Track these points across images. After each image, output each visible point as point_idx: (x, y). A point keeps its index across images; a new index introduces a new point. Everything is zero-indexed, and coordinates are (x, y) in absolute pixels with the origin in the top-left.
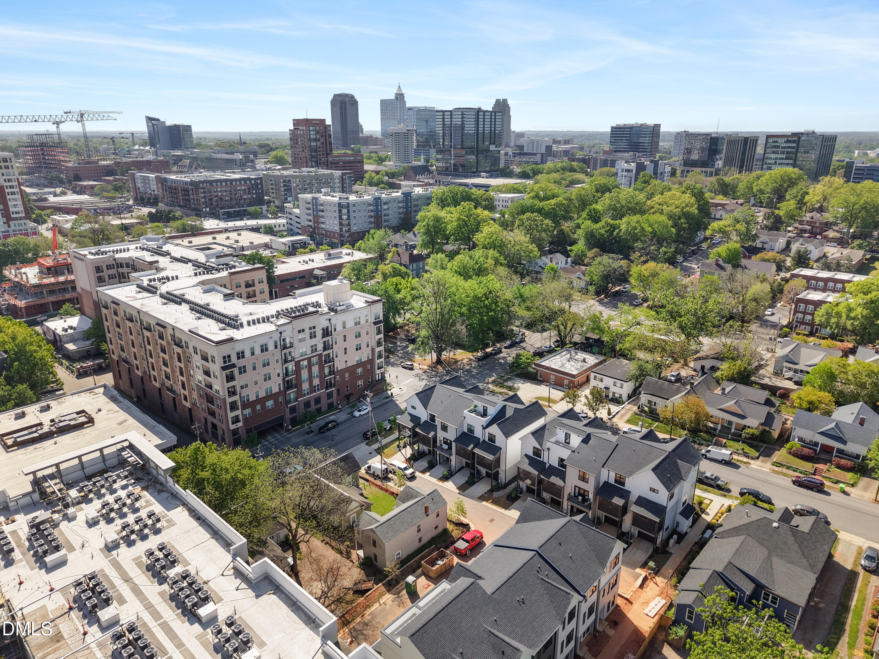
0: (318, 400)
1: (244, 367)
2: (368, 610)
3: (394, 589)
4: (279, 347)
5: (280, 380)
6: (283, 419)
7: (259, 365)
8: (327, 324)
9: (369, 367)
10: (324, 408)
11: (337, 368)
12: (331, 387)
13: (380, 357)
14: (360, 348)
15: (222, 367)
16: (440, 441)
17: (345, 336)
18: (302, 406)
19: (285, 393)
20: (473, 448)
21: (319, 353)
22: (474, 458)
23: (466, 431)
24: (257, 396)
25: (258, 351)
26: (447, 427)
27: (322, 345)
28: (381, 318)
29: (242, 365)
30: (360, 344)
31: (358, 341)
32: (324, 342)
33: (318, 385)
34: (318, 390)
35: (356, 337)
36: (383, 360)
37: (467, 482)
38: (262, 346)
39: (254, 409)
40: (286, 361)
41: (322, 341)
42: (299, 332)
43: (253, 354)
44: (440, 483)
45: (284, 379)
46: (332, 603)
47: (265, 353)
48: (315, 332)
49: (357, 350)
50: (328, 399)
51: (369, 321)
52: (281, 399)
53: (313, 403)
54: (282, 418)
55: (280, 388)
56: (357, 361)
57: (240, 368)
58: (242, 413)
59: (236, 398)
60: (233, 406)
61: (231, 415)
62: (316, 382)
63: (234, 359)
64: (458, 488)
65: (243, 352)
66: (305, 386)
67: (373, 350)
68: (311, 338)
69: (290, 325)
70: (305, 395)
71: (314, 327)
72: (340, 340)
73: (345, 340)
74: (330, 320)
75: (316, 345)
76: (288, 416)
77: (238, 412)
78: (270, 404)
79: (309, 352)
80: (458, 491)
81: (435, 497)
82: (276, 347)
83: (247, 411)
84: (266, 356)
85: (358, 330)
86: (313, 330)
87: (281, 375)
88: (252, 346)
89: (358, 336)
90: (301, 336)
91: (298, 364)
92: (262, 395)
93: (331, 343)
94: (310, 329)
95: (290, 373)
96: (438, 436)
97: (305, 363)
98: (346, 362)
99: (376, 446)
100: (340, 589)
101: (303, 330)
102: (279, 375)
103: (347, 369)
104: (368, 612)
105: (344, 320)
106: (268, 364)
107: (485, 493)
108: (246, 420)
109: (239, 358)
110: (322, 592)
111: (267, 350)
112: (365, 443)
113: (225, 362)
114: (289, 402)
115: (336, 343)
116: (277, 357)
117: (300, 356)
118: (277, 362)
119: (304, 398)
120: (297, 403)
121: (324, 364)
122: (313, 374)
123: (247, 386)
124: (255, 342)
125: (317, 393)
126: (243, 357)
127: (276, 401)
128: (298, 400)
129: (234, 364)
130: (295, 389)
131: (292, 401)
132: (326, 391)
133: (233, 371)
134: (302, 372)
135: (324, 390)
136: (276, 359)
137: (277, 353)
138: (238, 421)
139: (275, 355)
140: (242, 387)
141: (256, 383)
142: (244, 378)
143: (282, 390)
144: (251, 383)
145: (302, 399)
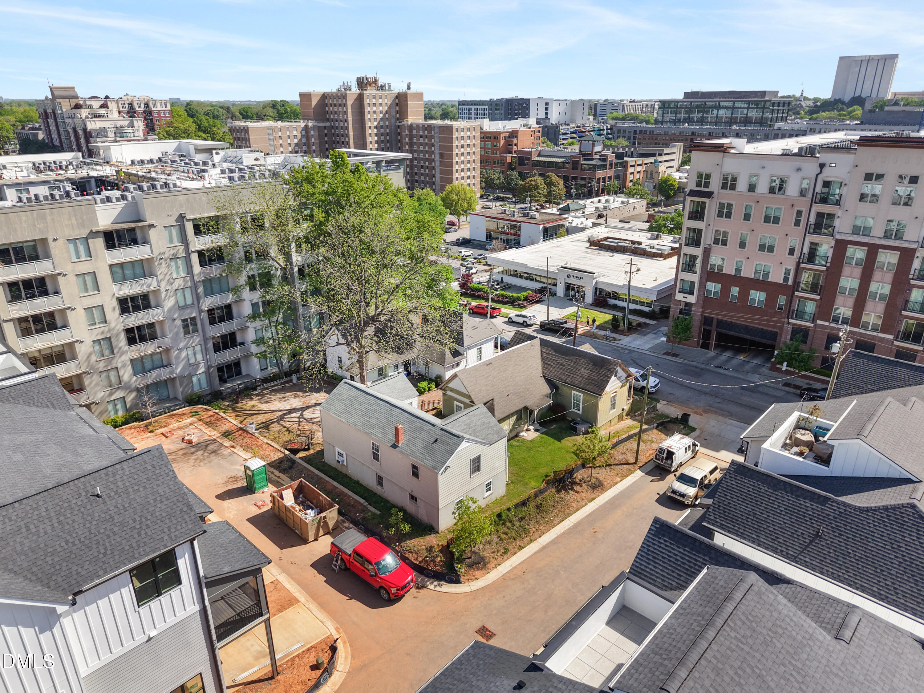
1: (730, 206)
4: (809, 194)
5: (790, 263)
6: (775, 340)
7: (757, 215)
15: (690, 191)
18: (822, 338)
19: (795, 293)
21: (906, 245)
24: (738, 270)
25: (763, 188)
29: (726, 202)
34: (875, 328)
38: (774, 180)
39: (725, 290)
40: (817, 228)
42: (868, 177)
43: (752, 188)
45: (800, 265)
47: (776, 196)
52: (782, 300)
54: (774, 336)
55: (786, 279)
57: (722, 205)
58: (702, 285)
59: (698, 252)
60: (690, 264)
61: (685, 276)
62: (875, 308)
63: (715, 185)
65: (734, 180)
66: (844, 304)
70: (836, 320)
75: (903, 224)
76: (786, 338)
77: (695, 278)
78: (758, 296)
79: (878, 232)
81: (443, 443)
82: (803, 193)
83: (713, 287)
84: (776, 202)
86: (906, 186)
87: (797, 253)
88: (755, 172)
90: (873, 188)
91: (842, 246)
92: (748, 272)
94: (901, 179)
95: (818, 260)
97: (860, 254)
101: (880, 177)
102: (792, 252)
106: (776, 220)
109: (724, 187)
111: (782, 191)
113: (699, 185)
114: (800, 315)
116: (799, 213)
117: (853, 233)
118: (797, 223)
119: (833, 325)
120: (812, 325)
121: (911, 276)
122: (873, 287)
123: (724, 243)
124: (764, 168)
125: (868, 333)
126: (733, 187)
127: (771, 300)
128: (819, 322)
129: (712, 193)
130: (818, 297)
131: (807, 317)
132: (895, 343)
133: (705, 203)
134: (846, 270)
135: (891, 337)
136: (794, 218)
137: (803, 205)
138: (691, 293)
139: (796, 209)
140: (716, 241)
141: (742, 245)
142: (723, 225)
143: (790, 283)
144: (733, 241)
145: (827, 324)
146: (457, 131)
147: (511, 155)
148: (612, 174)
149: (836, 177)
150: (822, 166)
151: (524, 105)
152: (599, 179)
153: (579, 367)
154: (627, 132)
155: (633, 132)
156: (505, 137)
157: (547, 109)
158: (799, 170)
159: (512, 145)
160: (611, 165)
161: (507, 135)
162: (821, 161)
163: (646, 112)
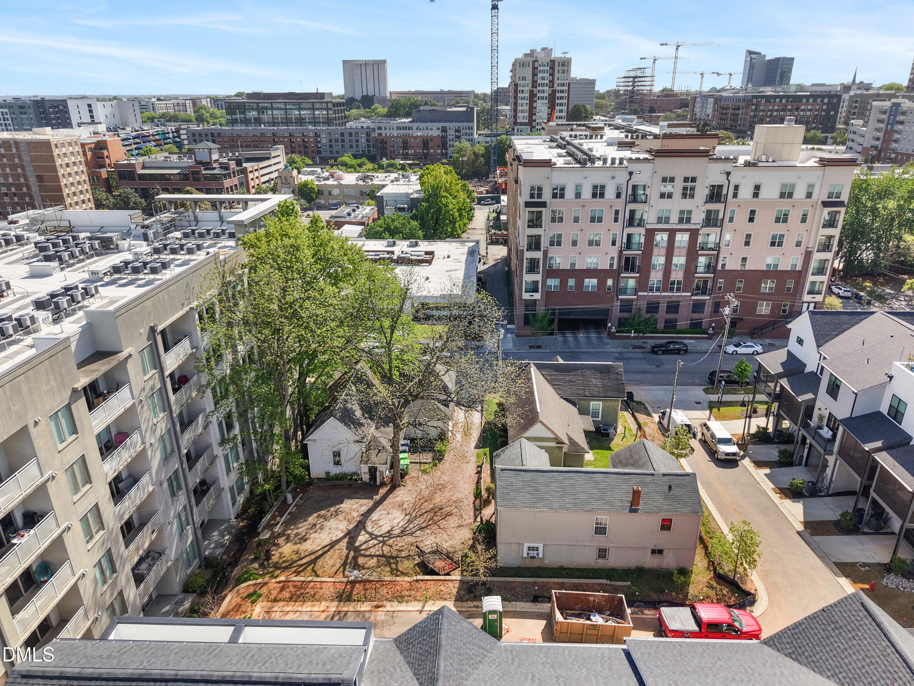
0: (673, 307)
1: (561, 212)
2: (395, 603)
3: (470, 604)
4: (623, 196)
5: (614, 252)
6: (608, 315)
7: (584, 217)
8: (721, 180)
9: (790, 285)
10: (682, 324)
11: (723, 265)
12: (704, 293)
13: (820, 271)
14: (780, 244)
15: (526, 202)
16: (821, 418)
17: (753, 212)
18: (643, 305)
19: (619, 275)
20: (878, 450)
21: (693, 227)
22: (871, 478)
23: (884, 409)
24: (573, 265)
25: (587, 193)
26: (838, 387)
27: (703, 216)
28: (845, 197)
29: (558, 209)
30: (782, 236)
31: (780, 229)
32: (709, 212)
33: (679, 283)
34: (678, 290)
35: (777, 220)
36: (825, 278)
37: (836, 524)
38: (595, 187)
39: (564, 283)
40: (631, 222)
41: (704, 209)
42: (664, 180)
43: (578, 195)
44: (776, 497)
45: (621, 252)
46: (378, 556)
47: (598, 200)
48: (693, 189)
49: (773, 244)
50: (693, 312)
51: (815, 196)
52: (610, 282)
53: (663, 307)
54: (607, 312)
55: (612, 265)
56: (768, 265)
57: (553, 212)
58: (544, 282)
59: (538, 255)
60: (533, 267)
61: (528, 278)
62: (677, 275)
63: (547, 196)
64: (807, 524)
65: (563, 189)
66: (656, 277)
67: (808, 255)
68: (684, 195)
69: (649, 166)
70: (651, 290)
71: (694, 180)
72: (741, 217)
73: (751, 220)
74: (728, 174)
75: (690, 212)
76: (616, 312)
77: (538, 277)
78: (591, 283)
79: (674, 218)
80: (801, 528)
81: (678, 486)
82: (618, 196)
83: (553, 282)
84: (598, 205)
85: (784, 208)
86: (689, 184)
87: (618, 244)
88: (579, 182)
89: (782, 218)
90: (668, 188)
91: (650, 234)
92: (581, 265)
93: (721, 216)
94: (686, 180)
95: (634, 246)
96: (818, 404)
97: (664, 237)
98: (744, 259)
99: (714, 398)
100: (412, 545)
101: (672, 180)
102: (614, 243)
103: (743, 274)
104: (389, 606)
105: (757, 182)
106: (600, 220)
107: (865, 565)
108: (548, 294)
109: (554, 196)
110: (389, 532)
111: (602, 195)
112: (704, 387)
113: (532, 196)
114: (624, 291)
115: (731, 220)
116: (617, 212)
117: (658, 223)
118: (616, 220)
119: (650, 294)
120: (635, 297)
121: (698, 249)
122: (675, 260)
123: (559, 244)
124: (586, 178)
125: (675, 294)
126: (562, 196)
127: (602, 283)
128: (640, 294)
129: (545, 202)
130: (638, 275)
131: (629, 291)
132: (693, 298)
133: (541, 212)
134: (656, 251)
135: (689, 294)
136: (613, 216)
137: (619, 205)
138: (536, 291)
139: (614, 209)
140: (552, 244)
141: (574, 243)
142: (557, 229)
143: (615, 267)
144: (566, 241)
145: (646, 294)
146: (57, 147)
147: (105, 170)
148: (237, 182)
149: (641, 182)
150: (631, 174)
151: (61, 107)
152: (227, 188)
153: (589, 379)
154: (203, 135)
155: (210, 135)
156: (91, 149)
157: (91, 111)
158: (613, 178)
159: (103, 158)
160: (234, 173)
161: (93, 146)
162: (630, 170)
163: (179, 111)
